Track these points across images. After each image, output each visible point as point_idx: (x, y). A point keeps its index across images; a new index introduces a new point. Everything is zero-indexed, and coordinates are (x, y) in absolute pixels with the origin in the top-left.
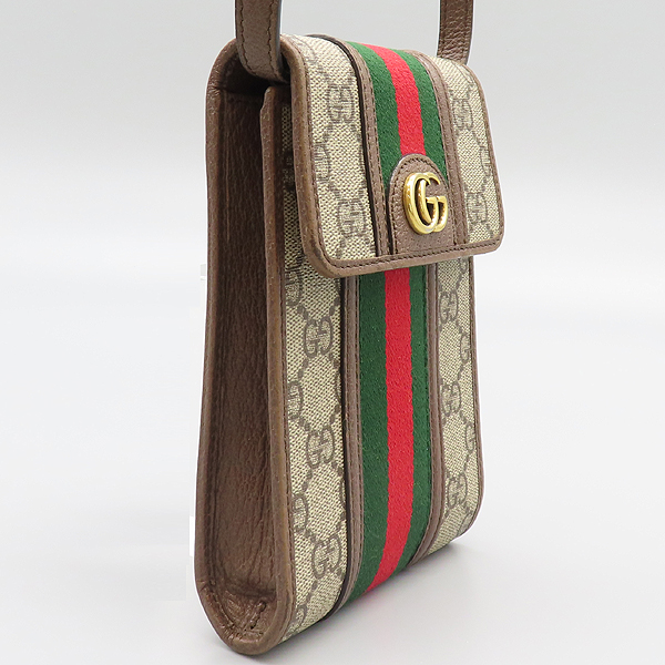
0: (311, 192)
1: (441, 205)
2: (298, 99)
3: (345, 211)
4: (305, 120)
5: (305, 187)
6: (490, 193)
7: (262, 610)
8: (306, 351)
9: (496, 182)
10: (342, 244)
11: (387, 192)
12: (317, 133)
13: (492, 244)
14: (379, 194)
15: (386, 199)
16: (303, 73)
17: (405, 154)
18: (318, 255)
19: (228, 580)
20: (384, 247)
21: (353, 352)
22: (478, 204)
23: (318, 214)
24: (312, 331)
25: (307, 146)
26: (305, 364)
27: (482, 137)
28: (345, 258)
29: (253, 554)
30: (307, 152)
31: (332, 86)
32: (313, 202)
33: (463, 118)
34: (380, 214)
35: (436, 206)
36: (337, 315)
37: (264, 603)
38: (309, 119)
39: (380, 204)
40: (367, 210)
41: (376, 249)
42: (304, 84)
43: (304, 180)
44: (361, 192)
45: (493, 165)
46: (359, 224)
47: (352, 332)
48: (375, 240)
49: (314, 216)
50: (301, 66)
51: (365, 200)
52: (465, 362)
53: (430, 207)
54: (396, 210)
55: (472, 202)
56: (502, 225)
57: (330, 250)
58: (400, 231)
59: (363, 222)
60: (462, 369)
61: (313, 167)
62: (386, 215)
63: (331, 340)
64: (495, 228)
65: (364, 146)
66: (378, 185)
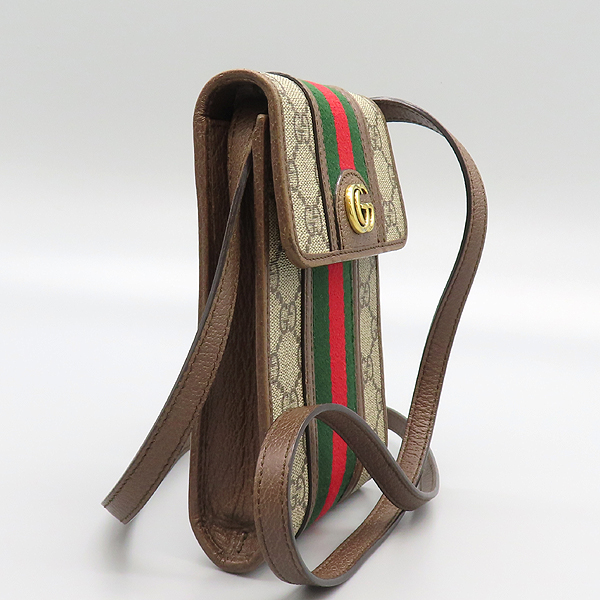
0: (288, 199)
1: (370, 210)
2: (276, 125)
3: (309, 215)
4: (281, 141)
5: (283, 195)
6: (396, 202)
7: (245, 538)
8: (281, 328)
9: (400, 192)
10: (309, 241)
11: (334, 200)
12: (290, 151)
13: (400, 242)
14: (329, 202)
15: (334, 204)
16: (279, 103)
17: (344, 169)
18: (294, 250)
19: (215, 516)
20: (335, 244)
21: (309, 329)
22: (390, 210)
23: (293, 216)
24: (285, 313)
25: (283, 162)
26: (280, 339)
27: (388, 156)
28: (311, 252)
29: (237, 494)
30: (283, 166)
31: (296, 113)
32: (289, 207)
33: (375, 140)
34: (331, 217)
35: (368, 211)
36: (299, 301)
37: (246, 533)
38: (284, 141)
39: (330, 209)
40: (322, 214)
41: (330, 245)
42: (279, 112)
43: (282, 189)
44: (318, 200)
45: (396, 179)
46: (318, 225)
47: (309, 314)
48: (329, 238)
49: (290, 217)
50: (277, 98)
51: (321, 206)
52: (375, 340)
53: (363, 211)
54: (341, 214)
55: (386, 208)
56: (406, 227)
57: (302, 245)
58: (345, 232)
59: (321, 224)
60: (373, 345)
61: (288, 180)
62: (335, 219)
63: (295, 320)
64: (402, 230)
65: (318, 162)
66: (328, 194)
